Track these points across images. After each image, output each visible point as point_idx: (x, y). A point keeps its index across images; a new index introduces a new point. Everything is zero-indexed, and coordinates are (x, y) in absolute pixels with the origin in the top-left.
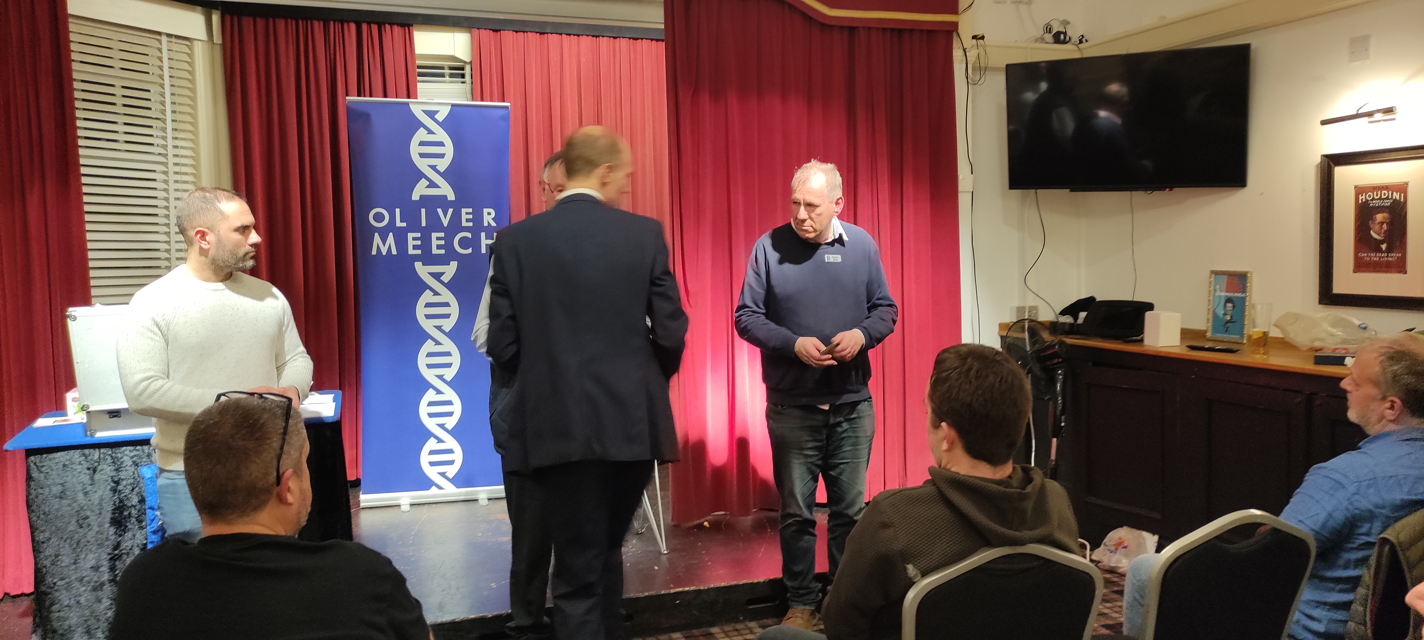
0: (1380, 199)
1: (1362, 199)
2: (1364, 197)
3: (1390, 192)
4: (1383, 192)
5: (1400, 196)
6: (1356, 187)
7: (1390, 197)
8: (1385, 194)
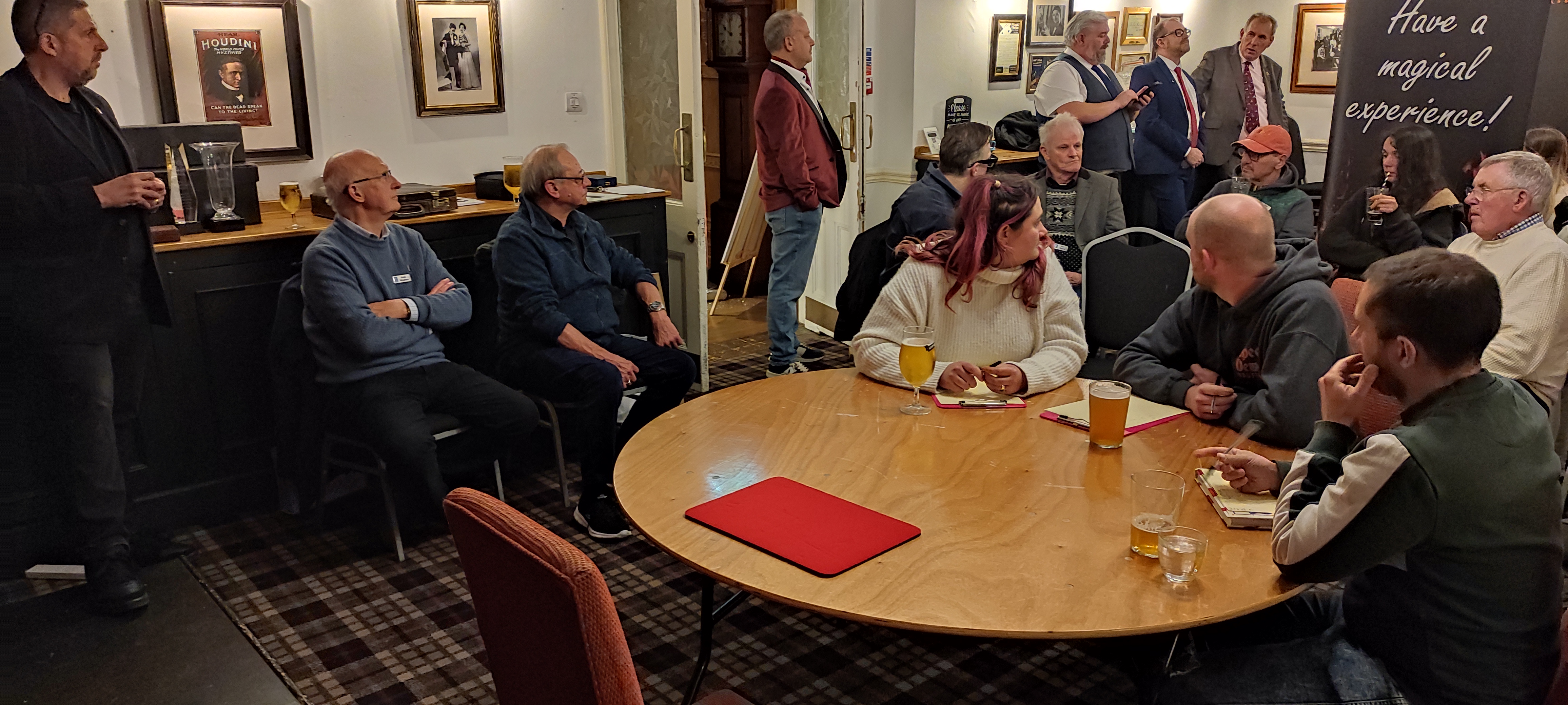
0: (229, 46)
1: (206, 46)
2: (208, 43)
3: (240, 40)
4: (231, 39)
5: (252, 45)
6: (195, 32)
7: (241, 45)
8: (234, 42)
